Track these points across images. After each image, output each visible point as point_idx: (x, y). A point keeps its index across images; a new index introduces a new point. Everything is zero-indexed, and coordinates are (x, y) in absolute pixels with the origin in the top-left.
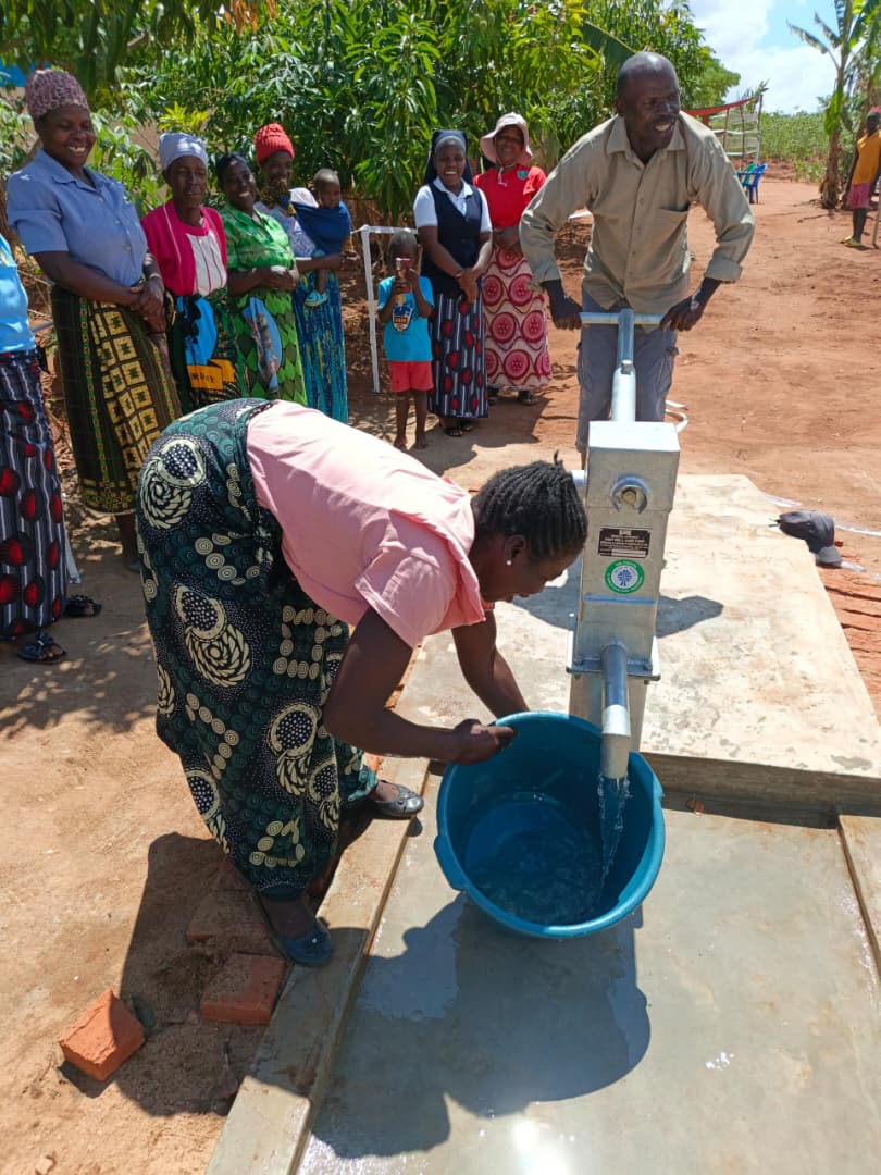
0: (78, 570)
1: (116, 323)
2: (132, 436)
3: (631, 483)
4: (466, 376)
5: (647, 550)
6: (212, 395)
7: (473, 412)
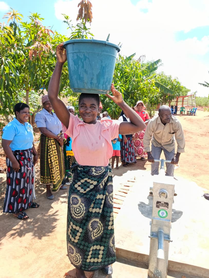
0: (36, 195)
1: (53, 142)
2: (53, 166)
3: (163, 191)
4: (130, 153)
5: (168, 207)
6: (72, 157)
7: (132, 161)
